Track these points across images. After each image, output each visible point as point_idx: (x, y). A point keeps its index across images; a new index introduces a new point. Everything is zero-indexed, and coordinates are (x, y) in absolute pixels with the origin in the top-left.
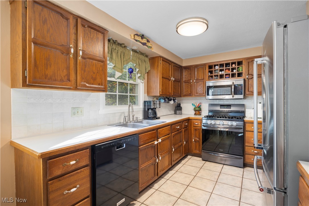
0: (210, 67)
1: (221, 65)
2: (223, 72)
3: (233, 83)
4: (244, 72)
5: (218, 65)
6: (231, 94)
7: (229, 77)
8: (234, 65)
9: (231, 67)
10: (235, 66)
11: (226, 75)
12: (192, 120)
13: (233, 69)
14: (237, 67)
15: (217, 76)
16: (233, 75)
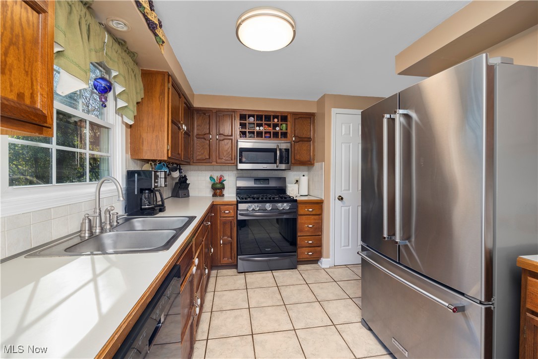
0: (243, 117)
1: (259, 117)
2: (261, 128)
3: (278, 146)
4: (289, 131)
5: (253, 116)
6: (275, 163)
7: (270, 137)
8: (276, 120)
9: (272, 123)
10: (278, 121)
11: (266, 133)
12: (218, 206)
13: (275, 126)
14: (280, 123)
15: (253, 133)
16: (276, 135)
